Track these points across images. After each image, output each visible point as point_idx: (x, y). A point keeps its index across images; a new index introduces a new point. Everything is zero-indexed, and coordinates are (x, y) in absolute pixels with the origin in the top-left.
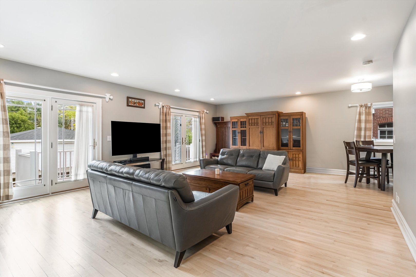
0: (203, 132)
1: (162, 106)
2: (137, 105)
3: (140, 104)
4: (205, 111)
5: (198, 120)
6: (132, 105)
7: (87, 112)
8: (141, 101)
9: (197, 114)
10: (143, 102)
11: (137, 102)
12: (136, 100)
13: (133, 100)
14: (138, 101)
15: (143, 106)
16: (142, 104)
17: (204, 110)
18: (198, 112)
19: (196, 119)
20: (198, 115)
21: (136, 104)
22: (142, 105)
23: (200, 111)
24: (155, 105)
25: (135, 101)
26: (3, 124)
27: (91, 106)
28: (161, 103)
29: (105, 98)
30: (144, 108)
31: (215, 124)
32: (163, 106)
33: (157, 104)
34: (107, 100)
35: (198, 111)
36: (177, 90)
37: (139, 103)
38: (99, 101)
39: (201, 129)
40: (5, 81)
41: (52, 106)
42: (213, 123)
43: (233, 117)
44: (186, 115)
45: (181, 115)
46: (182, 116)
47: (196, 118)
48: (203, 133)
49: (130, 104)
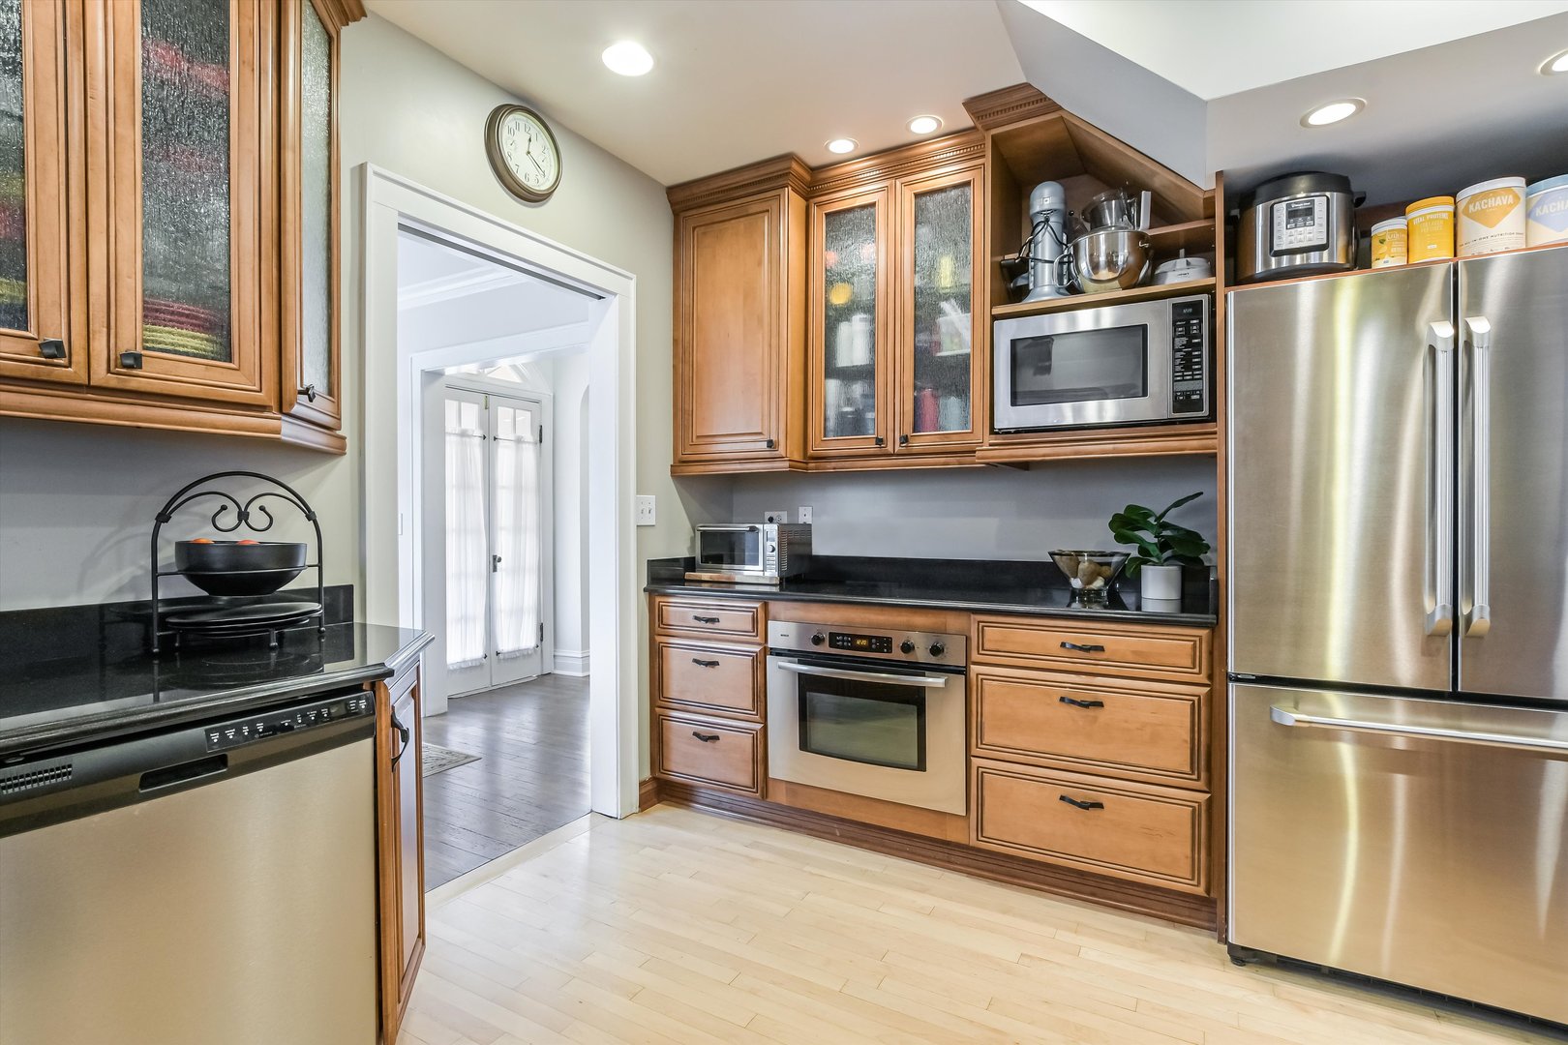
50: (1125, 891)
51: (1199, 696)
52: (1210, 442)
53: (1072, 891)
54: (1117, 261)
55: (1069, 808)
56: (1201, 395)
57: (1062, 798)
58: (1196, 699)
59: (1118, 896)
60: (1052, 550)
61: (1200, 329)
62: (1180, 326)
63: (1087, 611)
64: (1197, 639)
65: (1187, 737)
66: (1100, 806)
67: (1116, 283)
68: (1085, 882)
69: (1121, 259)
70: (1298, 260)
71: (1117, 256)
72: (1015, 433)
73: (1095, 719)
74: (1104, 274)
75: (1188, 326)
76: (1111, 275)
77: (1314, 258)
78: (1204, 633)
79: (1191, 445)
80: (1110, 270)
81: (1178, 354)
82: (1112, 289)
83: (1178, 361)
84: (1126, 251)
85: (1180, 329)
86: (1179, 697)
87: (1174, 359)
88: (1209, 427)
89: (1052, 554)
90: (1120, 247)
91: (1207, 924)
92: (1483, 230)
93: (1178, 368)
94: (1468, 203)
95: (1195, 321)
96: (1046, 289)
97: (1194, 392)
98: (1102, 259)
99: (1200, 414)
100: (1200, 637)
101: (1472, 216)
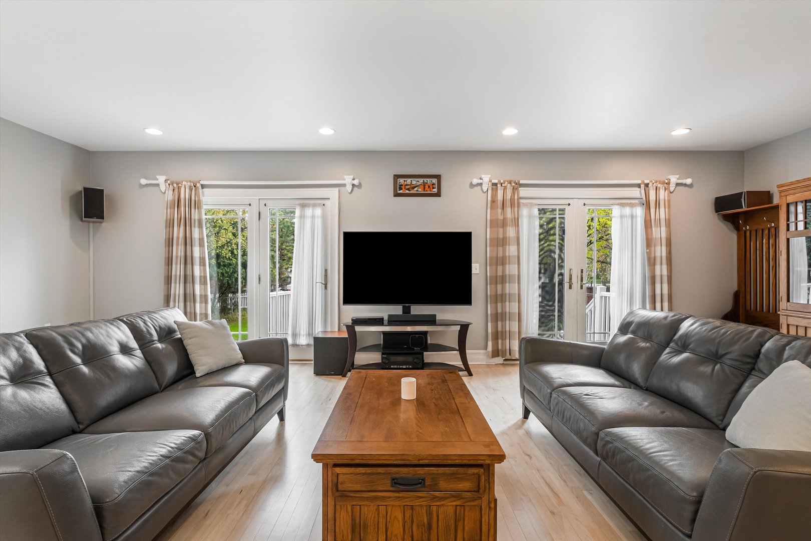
0: (660, 251)
1: (490, 184)
2: (420, 190)
3: (427, 187)
4: (674, 179)
5: (639, 212)
6: (407, 192)
7: (313, 217)
8: (429, 181)
9: (636, 193)
10: (435, 181)
11: (419, 183)
12: (417, 179)
13: (409, 181)
14: (421, 180)
15: (435, 190)
16: (431, 187)
17: (669, 177)
18: (639, 186)
19: (627, 211)
20: (638, 196)
21: (416, 189)
22: (433, 188)
23: (646, 182)
24: (472, 186)
25: (414, 182)
26: (200, 247)
27: (319, 205)
28: (486, 178)
29: (344, 185)
30: (438, 195)
31: (733, 220)
32: (495, 185)
33: (475, 181)
34: (349, 188)
35: (639, 182)
36: (510, 131)
37: (424, 184)
38: (332, 193)
39: (649, 243)
40: (202, 182)
41: (259, 213)
42: (719, 219)
43: (792, 183)
44: (587, 202)
45: (567, 202)
46: (569, 205)
47: (632, 205)
48: (658, 254)
49: (401, 191)
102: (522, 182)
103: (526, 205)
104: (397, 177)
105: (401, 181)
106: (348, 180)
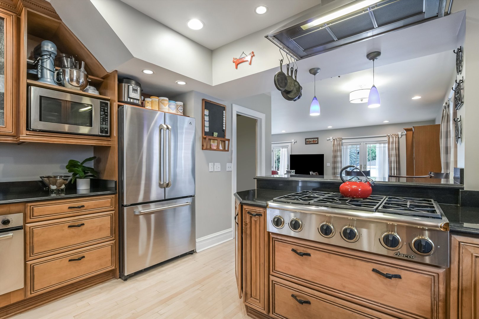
1: (333, 139)
2: (312, 142)
5: (386, 145)
6: (309, 143)
7: (285, 151)
8: (315, 139)
9: (385, 139)
10: (316, 139)
13: (309, 140)
14: (313, 140)
18: (386, 136)
19: (382, 145)
22: (316, 142)
23: (389, 135)
25: (311, 140)
27: (286, 148)
28: (331, 138)
30: (318, 143)
33: (328, 139)
34: (293, 143)
37: (314, 140)
38: (290, 144)
39: (389, 156)
41: (272, 150)
44: (367, 143)
46: (360, 144)
47: (384, 143)
49: (307, 143)
50: (87, 281)
51: (112, 214)
52: (110, 143)
53: (69, 292)
54: (80, 81)
55: (72, 263)
56: (108, 129)
57: (70, 261)
58: (112, 215)
59: (85, 284)
60: (41, 176)
61: (108, 111)
62: (102, 108)
63: (58, 197)
64: (112, 198)
65: (109, 226)
66: (84, 257)
67: (79, 88)
68: (74, 286)
69: (81, 81)
70: (132, 100)
71: (80, 80)
72: (39, 131)
73: (81, 229)
74: (74, 83)
75: (104, 109)
76: (76, 85)
77: (135, 101)
78: (113, 196)
79: (104, 143)
80: (77, 83)
81: (102, 116)
82: (78, 90)
83: (102, 119)
84: (83, 79)
85: (102, 109)
86: (107, 215)
87: (101, 118)
88: (109, 139)
89: (41, 177)
90: (81, 77)
91: (112, 277)
92: (164, 107)
93: (102, 120)
94: (161, 100)
95: (106, 108)
96: (49, 80)
97: (106, 128)
98: (75, 78)
99: (107, 135)
100: (113, 197)
101: (162, 103)
102: (342, 138)
103: (345, 145)
104: (306, 139)
105: (307, 140)
106: (293, 141)
